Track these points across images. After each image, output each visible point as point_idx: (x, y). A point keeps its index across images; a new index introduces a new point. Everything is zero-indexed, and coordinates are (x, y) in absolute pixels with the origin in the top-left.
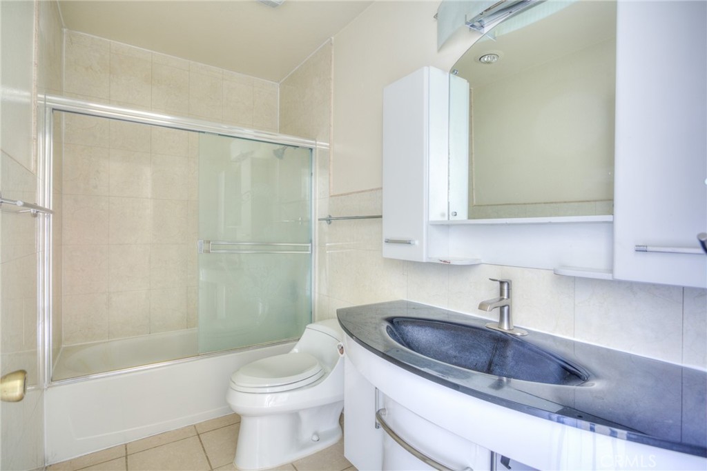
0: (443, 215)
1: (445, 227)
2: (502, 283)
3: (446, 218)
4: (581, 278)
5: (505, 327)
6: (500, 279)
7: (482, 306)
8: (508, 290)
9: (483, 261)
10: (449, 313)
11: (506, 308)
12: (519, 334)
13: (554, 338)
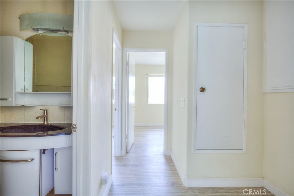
0: (22, 90)
1: (23, 93)
2: (44, 110)
3: (23, 91)
4: (66, 107)
5: (46, 123)
6: (44, 109)
7: (38, 118)
8: (46, 112)
9: (38, 105)
10: (25, 123)
11: (46, 118)
12: (50, 124)
13: (60, 123)
